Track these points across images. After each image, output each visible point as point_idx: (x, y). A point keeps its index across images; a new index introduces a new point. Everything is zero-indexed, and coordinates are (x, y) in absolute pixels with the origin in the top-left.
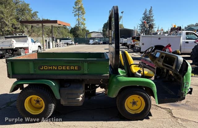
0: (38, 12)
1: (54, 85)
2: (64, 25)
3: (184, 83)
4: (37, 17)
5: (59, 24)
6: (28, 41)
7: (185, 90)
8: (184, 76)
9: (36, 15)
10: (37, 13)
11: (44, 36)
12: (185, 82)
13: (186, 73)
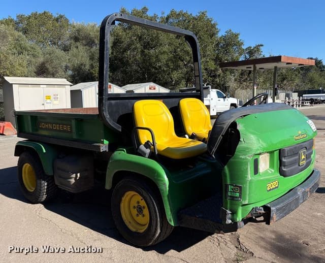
0: (262, 45)
1: (44, 151)
2: (300, 63)
3: (227, 186)
4: (261, 54)
5: (287, 64)
6: (209, 95)
7: (231, 204)
8: (226, 167)
9: (258, 50)
10: (261, 47)
11: (255, 87)
12: (228, 182)
13: (230, 157)
